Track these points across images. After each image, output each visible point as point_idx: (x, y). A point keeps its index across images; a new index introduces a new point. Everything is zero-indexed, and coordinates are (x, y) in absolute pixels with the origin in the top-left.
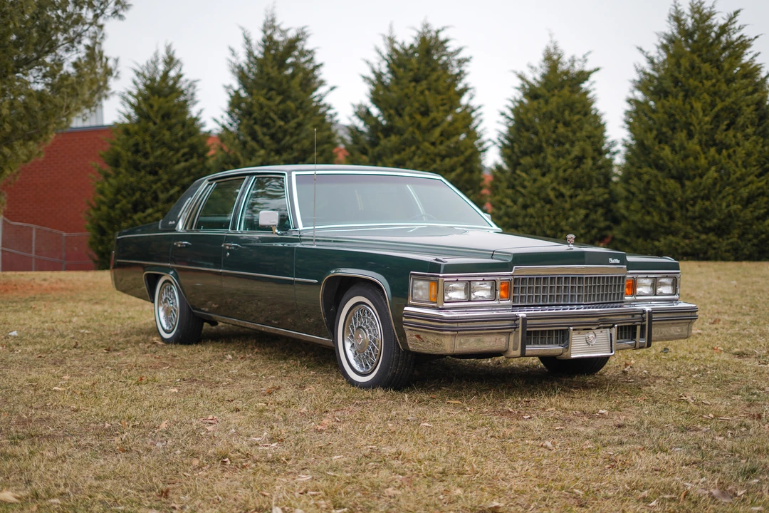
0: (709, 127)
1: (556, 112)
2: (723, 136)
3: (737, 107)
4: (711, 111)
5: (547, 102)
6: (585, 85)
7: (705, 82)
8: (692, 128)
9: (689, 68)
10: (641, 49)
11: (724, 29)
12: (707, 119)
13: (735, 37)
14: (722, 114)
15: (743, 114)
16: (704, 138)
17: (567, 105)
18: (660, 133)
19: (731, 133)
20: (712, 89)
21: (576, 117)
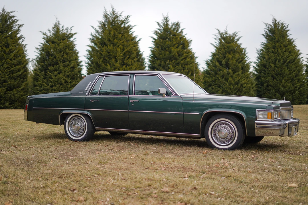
0: (122, 58)
1: (62, 49)
2: (127, 61)
3: (131, 51)
4: (123, 51)
5: (58, 45)
6: (72, 39)
7: (120, 41)
8: (116, 58)
9: (113, 36)
10: (93, 27)
11: (123, 22)
12: (121, 55)
13: (126, 25)
14: (126, 53)
15: (133, 54)
16: (121, 61)
17: (66, 47)
18: (104, 59)
19: (130, 60)
20: (122, 44)
21: (71, 51)
